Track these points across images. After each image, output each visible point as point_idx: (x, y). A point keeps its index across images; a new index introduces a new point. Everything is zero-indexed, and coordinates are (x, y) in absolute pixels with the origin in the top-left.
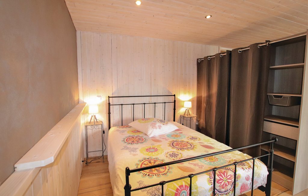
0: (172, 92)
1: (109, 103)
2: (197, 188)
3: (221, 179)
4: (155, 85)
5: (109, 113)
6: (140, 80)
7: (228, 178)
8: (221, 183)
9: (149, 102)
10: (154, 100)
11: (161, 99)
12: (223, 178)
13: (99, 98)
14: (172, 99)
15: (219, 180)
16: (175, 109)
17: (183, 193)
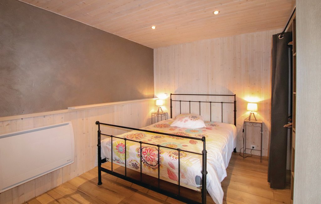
0: (234, 91)
1: (171, 99)
2: (129, 149)
3: (145, 152)
4: (212, 84)
5: (171, 107)
6: (197, 80)
7: (152, 154)
8: (145, 155)
9: (206, 100)
10: (210, 99)
11: (220, 99)
12: (148, 152)
13: (166, 95)
14: (232, 99)
15: (144, 152)
16: (235, 111)
17: (120, 147)
